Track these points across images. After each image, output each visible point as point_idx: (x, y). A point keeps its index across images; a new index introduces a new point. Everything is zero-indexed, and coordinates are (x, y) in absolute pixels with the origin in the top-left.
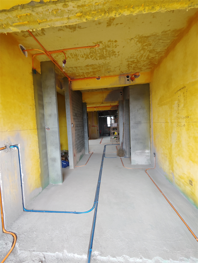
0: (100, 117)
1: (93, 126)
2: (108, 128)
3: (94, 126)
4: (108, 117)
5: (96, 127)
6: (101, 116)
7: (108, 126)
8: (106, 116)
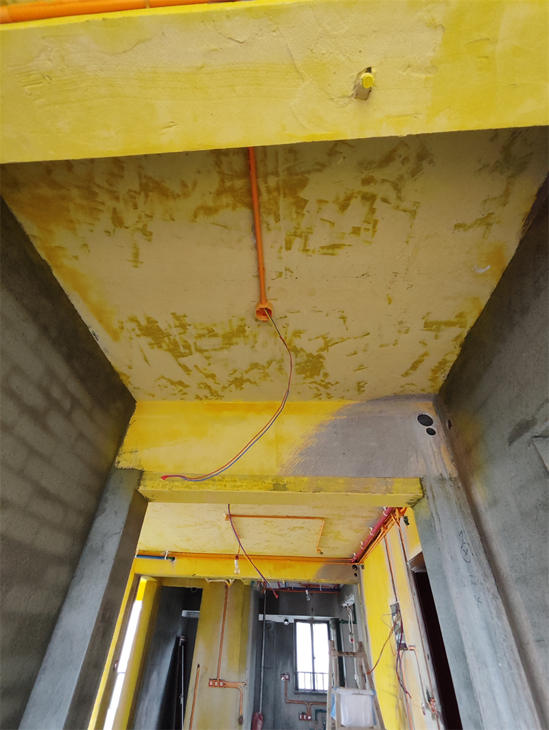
0: (261, 617)
1: (217, 682)
2: (301, 698)
3: (225, 686)
4: (298, 624)
5: (231, 693)
6: (269, 617)
7: (301, 686)
8: (291, 619)
